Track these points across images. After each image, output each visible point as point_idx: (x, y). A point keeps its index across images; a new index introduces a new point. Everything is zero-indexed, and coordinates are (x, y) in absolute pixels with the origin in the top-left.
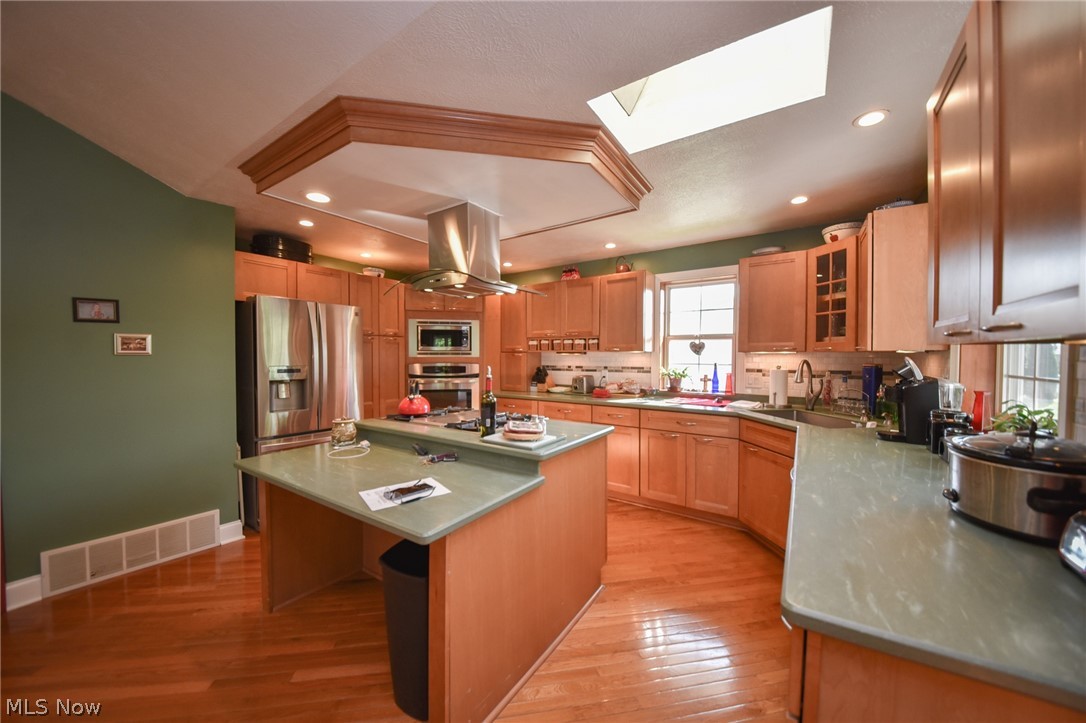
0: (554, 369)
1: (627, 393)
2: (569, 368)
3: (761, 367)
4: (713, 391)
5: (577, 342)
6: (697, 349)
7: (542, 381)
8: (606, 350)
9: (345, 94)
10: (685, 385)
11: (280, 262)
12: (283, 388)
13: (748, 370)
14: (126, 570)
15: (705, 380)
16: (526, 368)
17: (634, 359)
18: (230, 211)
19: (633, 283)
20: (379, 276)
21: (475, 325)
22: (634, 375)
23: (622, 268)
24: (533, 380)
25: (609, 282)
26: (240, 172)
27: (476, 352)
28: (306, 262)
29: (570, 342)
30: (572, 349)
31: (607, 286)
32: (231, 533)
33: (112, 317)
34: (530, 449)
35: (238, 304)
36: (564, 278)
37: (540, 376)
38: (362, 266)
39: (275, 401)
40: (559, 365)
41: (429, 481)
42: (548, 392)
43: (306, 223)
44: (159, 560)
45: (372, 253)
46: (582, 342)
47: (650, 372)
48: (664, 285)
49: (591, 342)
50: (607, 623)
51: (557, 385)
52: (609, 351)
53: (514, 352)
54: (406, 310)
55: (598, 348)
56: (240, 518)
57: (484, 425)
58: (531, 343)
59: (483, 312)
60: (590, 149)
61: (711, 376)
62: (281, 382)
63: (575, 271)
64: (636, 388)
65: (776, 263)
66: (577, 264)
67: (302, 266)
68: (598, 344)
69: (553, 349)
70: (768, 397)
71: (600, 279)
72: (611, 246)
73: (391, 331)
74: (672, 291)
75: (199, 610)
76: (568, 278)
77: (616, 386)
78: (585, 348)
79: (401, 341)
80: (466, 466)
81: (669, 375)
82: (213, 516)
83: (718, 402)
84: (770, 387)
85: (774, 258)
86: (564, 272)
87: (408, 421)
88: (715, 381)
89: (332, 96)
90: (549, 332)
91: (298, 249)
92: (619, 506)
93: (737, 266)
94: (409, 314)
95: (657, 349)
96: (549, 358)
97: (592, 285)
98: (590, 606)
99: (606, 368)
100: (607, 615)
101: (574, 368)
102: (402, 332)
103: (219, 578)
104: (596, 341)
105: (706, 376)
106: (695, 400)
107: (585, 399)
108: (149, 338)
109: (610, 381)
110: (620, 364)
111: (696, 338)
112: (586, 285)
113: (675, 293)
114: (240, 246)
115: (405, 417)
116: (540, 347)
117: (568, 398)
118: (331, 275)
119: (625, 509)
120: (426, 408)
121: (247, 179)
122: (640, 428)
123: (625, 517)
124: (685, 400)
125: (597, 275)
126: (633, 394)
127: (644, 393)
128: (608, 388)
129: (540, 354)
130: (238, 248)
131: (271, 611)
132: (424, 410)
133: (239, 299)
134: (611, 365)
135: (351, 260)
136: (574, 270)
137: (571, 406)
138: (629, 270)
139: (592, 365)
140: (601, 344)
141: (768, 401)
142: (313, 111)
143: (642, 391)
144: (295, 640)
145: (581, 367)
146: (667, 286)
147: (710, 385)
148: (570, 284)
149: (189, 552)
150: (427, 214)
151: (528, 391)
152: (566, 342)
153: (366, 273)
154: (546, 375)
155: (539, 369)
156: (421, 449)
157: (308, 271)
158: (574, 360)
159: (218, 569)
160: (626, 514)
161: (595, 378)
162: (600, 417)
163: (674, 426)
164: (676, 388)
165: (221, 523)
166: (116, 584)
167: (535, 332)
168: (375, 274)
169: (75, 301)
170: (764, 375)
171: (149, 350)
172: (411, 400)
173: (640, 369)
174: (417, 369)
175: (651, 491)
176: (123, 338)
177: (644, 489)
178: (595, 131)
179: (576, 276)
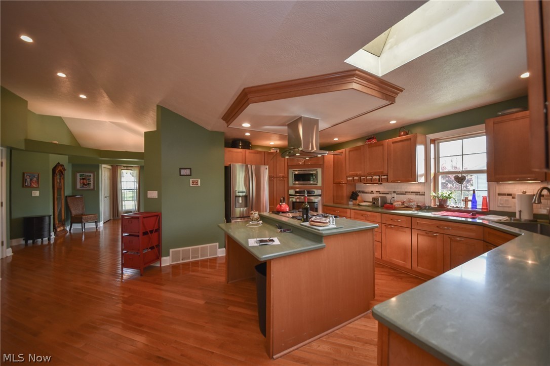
0: (363, 192)
1: (407, 207)
2: (372, 192)
3: (510, 193)
4: (472, 208)
5: (374, 177)
6: (460, 180)
7: (356, 199)
8: (392, 182)
9: (246, 87)
10: (451, 204)
11: (240, 150)
12: (240, 198)
13: (499, 194)
14: (191, 260)
15: (466, 200)
16: (346, 191)
17: (413, 187)
18: (222, 133)
19: (408, 142)
20: (277, 151)
21: (319, 171)
22: (413, 197)
23: (402, 133)
24: (351, 198)
25: (393, 143)
26: (222, 120)
27: (320, 184)
28: (249, 149)
29: (371, 177)
30: (372, 182)
31: (392, 145)
32: (221, 253)
33: (189, 174)
34: (319, 230)
35: (226, 167)
36: (367, 143)
37: (354, 196)
38: (270, 147)
39: (237, 204)
40: (366, 190)
41: (274, 239)
42: (359, 205)
43: (248, 134)
44: (200, 258)
45: (274, 142)
46: (378, 177)
47: (424, 195)
48: (433, 141)
49: (383, 177)
50: (367, 329)
51: (365, 202)
52: (394, 182)
53: (340, 183)
54: (288, 166)
55: (387, 181)
56: (225, 247)
57: (303, 218)
58: (349, 179)
59: (323, 164)
60: (352, 81)
61: (470, 198)
62: (239, 196)
63: (375, 138)
64: (413, 204)
65: (516, 119)
66: (374, 135)
67: (247, 151)
68: (387, 178)
69: (361, 182)
70: (515, 213)
71: (387, 142)
72: (393, 122)
73: (281, 175)
74: (440, 144)
75: (207, 277)
76: (369, 143)
77: (400, 203)
78: (379, 181)
79: (286, 179)
80: (294, 235)
81: (438, 197)
82: (216, 245)
83: (473, 215)
84: (516, 206)
85: (514, 116)
86: (367, 139)
87: (278, 214)
88: (474, 201)
89: (242, 88)
90: (359, 173)
91: (246, 144)
92: (400, 273)
93: (484, 125)
94: (289, 167)
95: (429, 180)
96: (360, 187)
97: (383, 145)
98: (360, 318)
99: (394, 192)
100: (368, 325)
101: (375, 193)
102: (287, 176)
103: (217, 268)
104: (386, 177)
105: (466, 198)
106: (456, 214)
107: (380, 210)
108: (199, 181)
109: (398, 200)
110: (404, 190)
111: (459, 172)
112: (379, 145)
113: (442, 145)
114: (227, 146)
115: (278, 212)
116: (353, 180)
117: (370, 209)
118: (258, 153)
119: (402, 275)
120: (287, 209)
121: (224, 122)
122: (411, 228)
123: (400, 280)
124: (449, 213)
125: (386, 139)
126: (411, 208)
127: (419, 208)
128: (395, 204)
129: (355, 184)
130: (226, 147)
131: (228, 283)
132: (286, 210)
133: (226, 165)
134: (399, 190)
135: (267, 146)
136: (373, 138)
137: (369, 213)
138: (407, 134)
139: (386, 190)
140: (389, 178)
141: (515, 216)
142: (238, 95)
143: (418, 206)
144: (233, 295)
145: (379, 192)
146: (436, 142)
147: (470, 205)
148: (370, 146)
149: (209, 257)
150: (287, 124)
151: (348, 204)
152: (368, 178)
153: (272, 151)
154: (358, 196)
155: (353, 192)
156: (279, 226)
157: (249, 153)
158: (375, 188)
159: (217, 265)
160: (401, 278)
161: (388, 198)
162: (386, 221)
163: (436, 229)
164: (443, 205)
165: (219, 248)
166: (187, 264)
167: (350, 173)
168: (275, 151)
169: (180, 169)
170: (513, 198)
171: (199, 185)
172: (280, 205)
173: (417, 193)
174: (292, 192)
175: (419, 267)
176: (192, 181)
177: (415, 265)
178: (354, 72)
179: (374, 141)
